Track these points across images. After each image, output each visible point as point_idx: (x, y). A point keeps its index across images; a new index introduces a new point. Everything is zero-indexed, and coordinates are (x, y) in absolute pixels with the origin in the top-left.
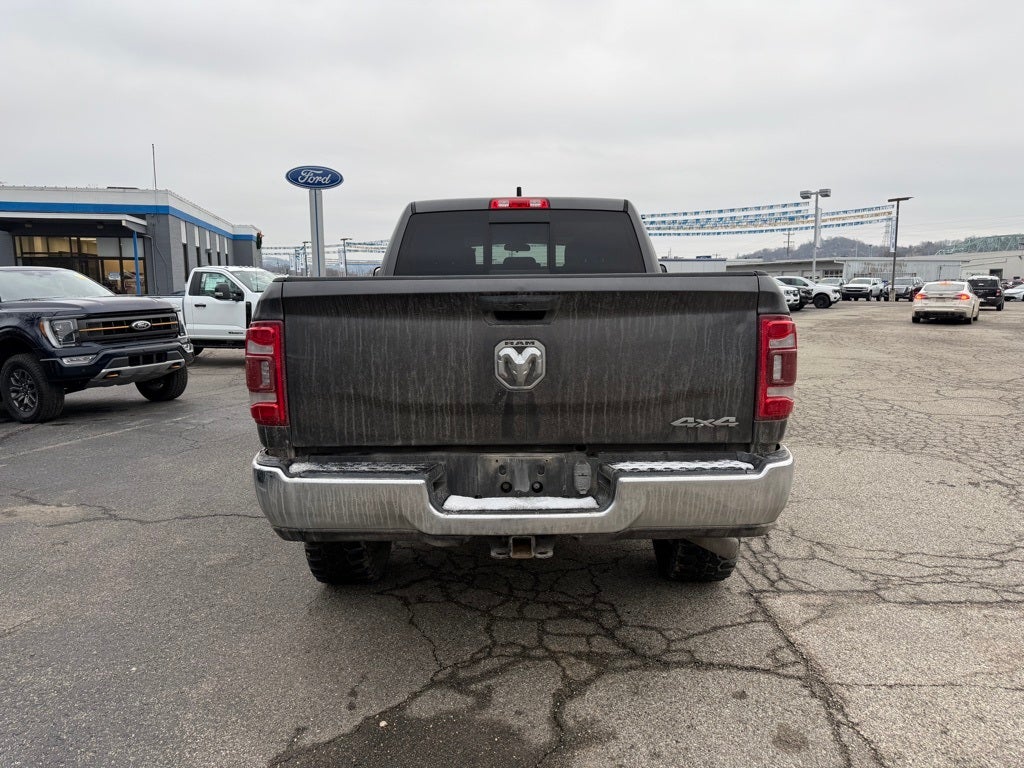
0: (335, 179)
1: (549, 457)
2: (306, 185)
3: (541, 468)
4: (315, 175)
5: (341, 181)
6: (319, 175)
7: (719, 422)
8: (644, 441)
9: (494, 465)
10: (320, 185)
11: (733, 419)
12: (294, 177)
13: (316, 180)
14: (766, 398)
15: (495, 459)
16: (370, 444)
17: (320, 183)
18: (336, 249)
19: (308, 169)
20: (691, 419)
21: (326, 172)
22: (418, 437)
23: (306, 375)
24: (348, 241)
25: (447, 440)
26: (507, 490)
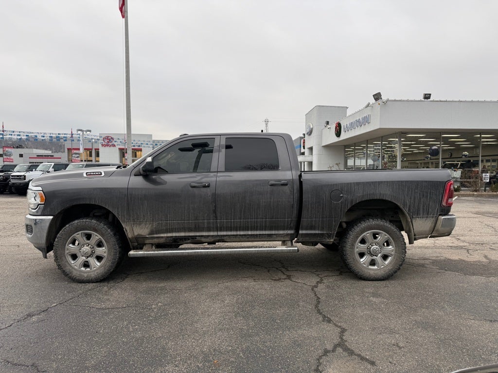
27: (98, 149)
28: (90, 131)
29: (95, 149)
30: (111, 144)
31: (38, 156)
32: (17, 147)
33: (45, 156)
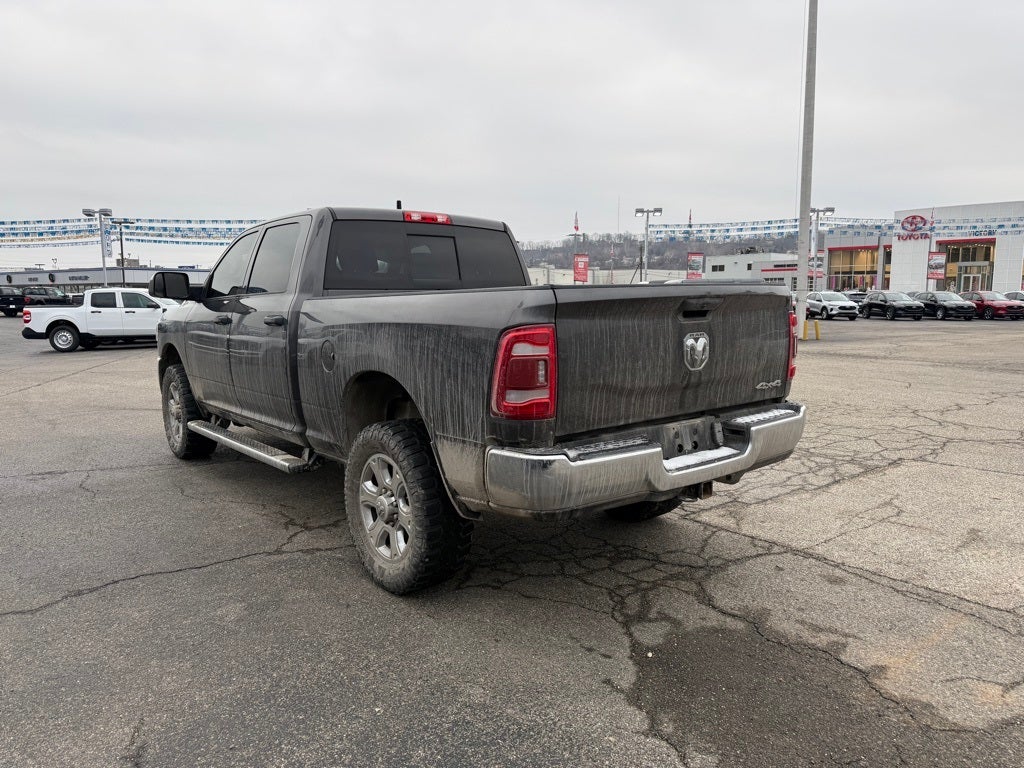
1: (698, 421)
3: (695, 431)
7: (773, 384)
9: (672, 432)
11: (779, 381)
15: (673, 427)
16: (605, 426)
20: (763, 382)
22: (634, 417)
23: (572, 370)
25: (650, 416)
26: (680, 451)
27: (890, 246)
28: (832, 210)
29: (885, 247)
30: (919, 233)
31: (776, 266)
32: (748, 252)
33: (788, 266)
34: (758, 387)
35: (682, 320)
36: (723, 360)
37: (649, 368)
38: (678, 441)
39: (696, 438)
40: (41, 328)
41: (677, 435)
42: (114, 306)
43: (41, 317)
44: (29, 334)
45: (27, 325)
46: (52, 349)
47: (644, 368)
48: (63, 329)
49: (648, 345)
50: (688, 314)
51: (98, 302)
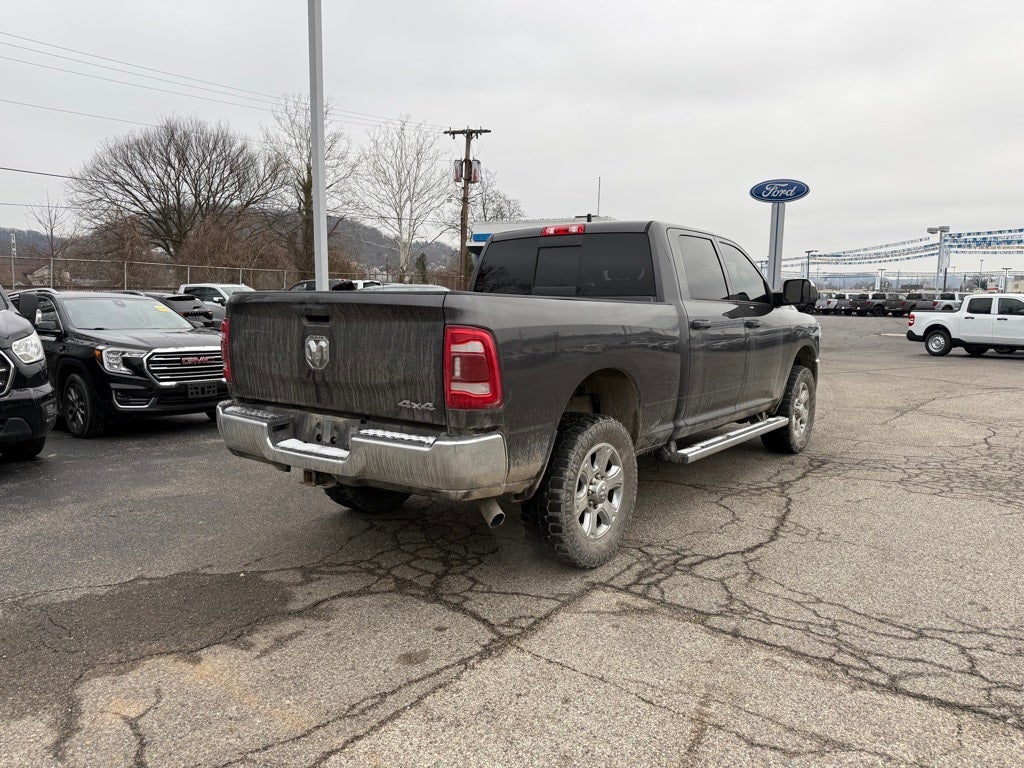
0: (800, 190)
1: (341, 420)
2: (769, 199)
3: (336, 427)
4: (780, 188)
5: (808, 191)
6: (783, 188)
7: (423, 406)
8: (385, 415)
9: (315, 422)
10: (784, 198)
11: (431, 405)
12: (758, 192)
13: (779, 193)
14: (450, 390)
15: (317, 417)
17: (784, 196)
18: (799, 262)
19: (772, 183)
20: (408, 402)
21: (791, 184)
24: (814, 253)
26: (318, 440)
34: (401, 404)
35: (305, 322)
36: (346, 366)
37: (280, 360)
38: (319, 431)
39: (336, 434)
40: (919, 331)
41: (318, 425)
42: (988, 312)
43: (923, 320)
44: (911, 336)
45: (911, 328)
46: (927, 352)
47: (277, 359)
48: (938, 334)
49: (278, 340)
50: (311, 318)
51: (976, 307)
